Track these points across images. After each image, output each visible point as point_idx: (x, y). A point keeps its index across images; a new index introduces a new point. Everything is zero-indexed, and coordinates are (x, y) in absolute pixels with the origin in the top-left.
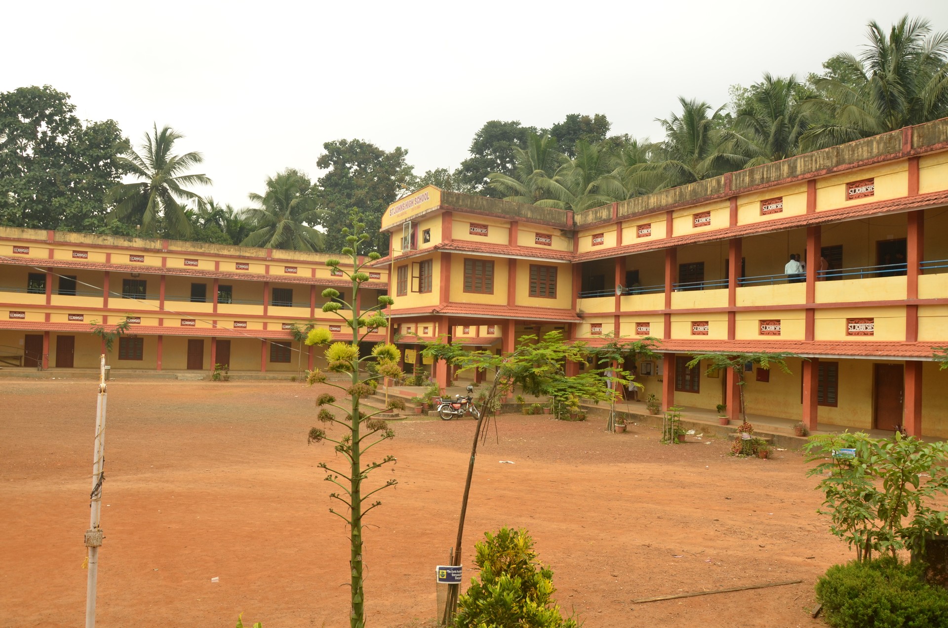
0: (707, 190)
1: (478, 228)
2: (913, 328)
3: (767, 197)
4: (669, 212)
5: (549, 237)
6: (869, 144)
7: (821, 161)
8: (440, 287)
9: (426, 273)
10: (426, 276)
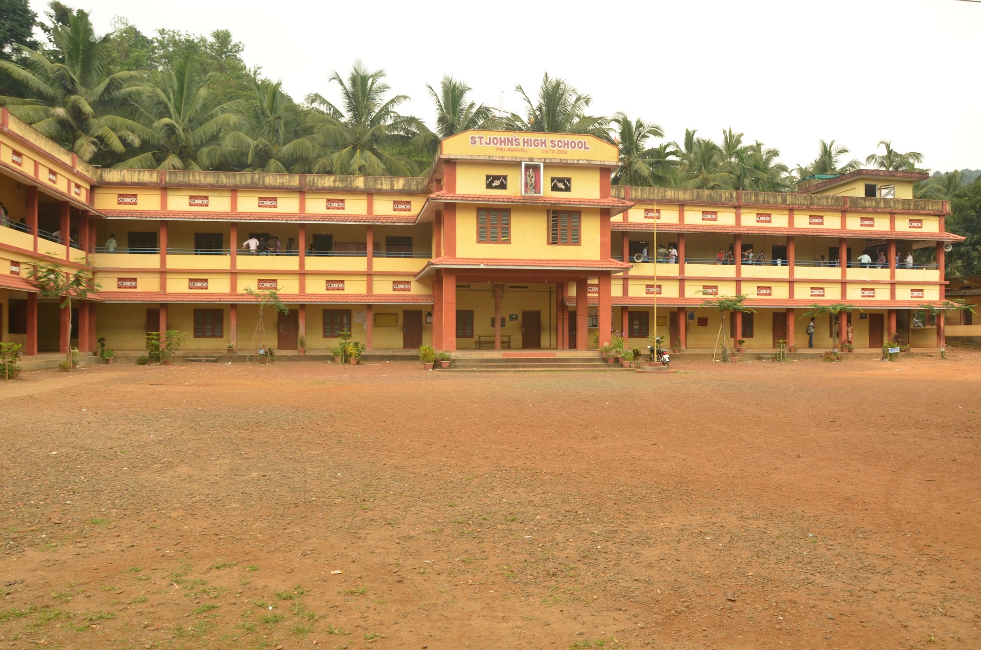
2: (844, 293)
4: (680, 206)
6: (827, 198)
8: (601, 243)
9: (564, 224)
10: (565, 228)
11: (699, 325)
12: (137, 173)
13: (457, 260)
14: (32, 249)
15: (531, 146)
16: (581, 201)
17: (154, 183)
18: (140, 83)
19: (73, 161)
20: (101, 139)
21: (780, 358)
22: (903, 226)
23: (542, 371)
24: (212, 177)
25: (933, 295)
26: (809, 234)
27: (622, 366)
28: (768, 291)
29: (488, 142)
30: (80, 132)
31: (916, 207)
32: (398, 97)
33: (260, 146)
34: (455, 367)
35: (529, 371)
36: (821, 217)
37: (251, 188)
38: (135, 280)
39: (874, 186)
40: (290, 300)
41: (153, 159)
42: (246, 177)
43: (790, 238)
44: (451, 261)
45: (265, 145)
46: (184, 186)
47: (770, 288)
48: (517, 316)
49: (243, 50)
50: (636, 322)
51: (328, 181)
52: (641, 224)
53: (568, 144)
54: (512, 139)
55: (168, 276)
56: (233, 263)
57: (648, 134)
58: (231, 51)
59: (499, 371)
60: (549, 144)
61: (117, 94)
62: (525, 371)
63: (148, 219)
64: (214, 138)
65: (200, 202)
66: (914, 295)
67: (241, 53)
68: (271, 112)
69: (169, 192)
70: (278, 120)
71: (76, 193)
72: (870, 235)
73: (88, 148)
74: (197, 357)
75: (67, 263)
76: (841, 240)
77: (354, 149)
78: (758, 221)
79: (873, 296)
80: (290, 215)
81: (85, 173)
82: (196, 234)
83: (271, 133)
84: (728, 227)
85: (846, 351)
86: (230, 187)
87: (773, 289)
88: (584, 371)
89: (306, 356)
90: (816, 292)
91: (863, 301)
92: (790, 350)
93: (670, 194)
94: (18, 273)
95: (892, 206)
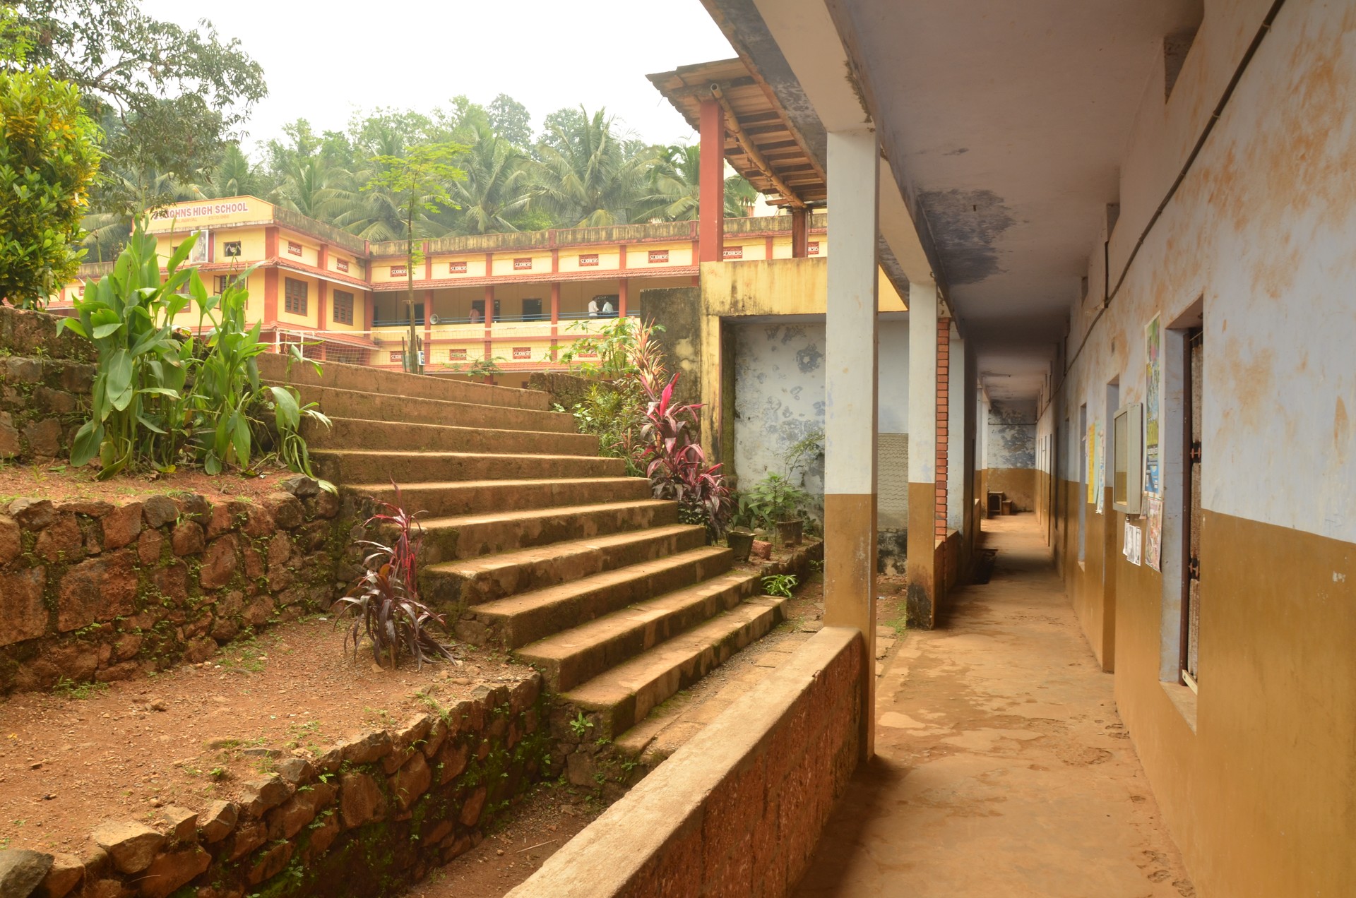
0: (531, 240)
1: (296, 247)
3: (584, 253)
4: (489, 255)
5: (346, 263)
7: (632, 233)
8: (265, 305)
15: (200, 214)
16: (247, 265)
43: (621, 282)
53: (229, 208)
54: (185, 210)
60: (214, 210)
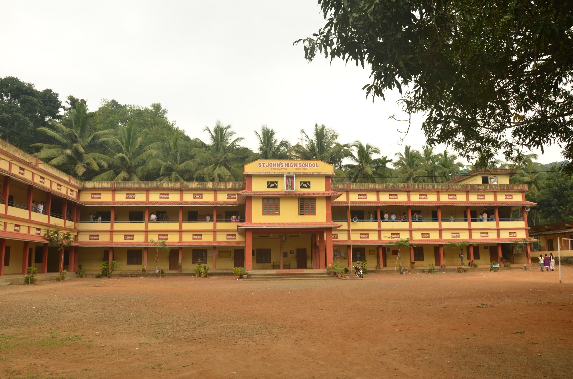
0: (399, 187)
2: (470, 235)
3: (422, 193)
4: (377, 192)
6: (457, 185)
7: (443, 187)
8: (326, 213)
9: (306, 204)
10: (308, 206)
11: (393, 254)
12: (101, 183)
13: (253, 224)
14: (47, 222)
15: (289, 167)
16: (314, 193)
17: (109, 188)
18: (109, 136)
19: (70, 179)
20: (88, 164)
21: (431, 271)
22: (501, 199)
23: (294, 280)
24: (137, 184)
25: (522, 235)
26: (448, 204)
27: (337, 276)
28: (428, 235)
29: (267, 165)
30: (78, 161)
31: (508, 188)
32: (239, 139)
33: (168, 166)
34: (251, 278)
35: (287, 280)
36: (455, 195)
37: (156, 189)
38: (98, 235)
39: (487, 177)
40: (174, 245)
41: (114, 173)
42: (154, 184)
43: (438, 207)
44: (249, 225)
45: (170, 165)
46: (124, 189)
47: (428, 234)
48: (294, 251)
49: (167, 113)
50: (358, 253)
51: (194, 185)
52: (356, 202)
53: (307, 165)
54: (279, 163)
55: (114, 233)
56: (146, 226)
57: (372, 152)
58: (161, 114)
59: (271, 280)
60: (298, 165)
61: (97, 142)
62: (285, 280)
63: (105, 206)
64: (144, 162)
65: (131, 196)
66: (511, 235)
67: (166, 114)
68: (174, 148)
69: (116, 192)
70: (177, 152)
71: (71, 194)
72: (482, 204)
73: (81, 169)
74: (127, 274)
75: (64, 228)
76: (467, 207)
77: (216, 165)
78: (420, 199)
79: (488, 237)
80: (175, 202)
81: (76, 184)
82: (130, 212)
83: (174, 159)
84: (403, 202)
85: (473, 267)
86: (146, 189)
87: (430, 234)
88: (316, 279)
89: (182, 274)
90: (455, 235)
91: (482, 239)
92: (441, 267)
93: (371, 186)
94: (39, 234)
95: (494, 188)
